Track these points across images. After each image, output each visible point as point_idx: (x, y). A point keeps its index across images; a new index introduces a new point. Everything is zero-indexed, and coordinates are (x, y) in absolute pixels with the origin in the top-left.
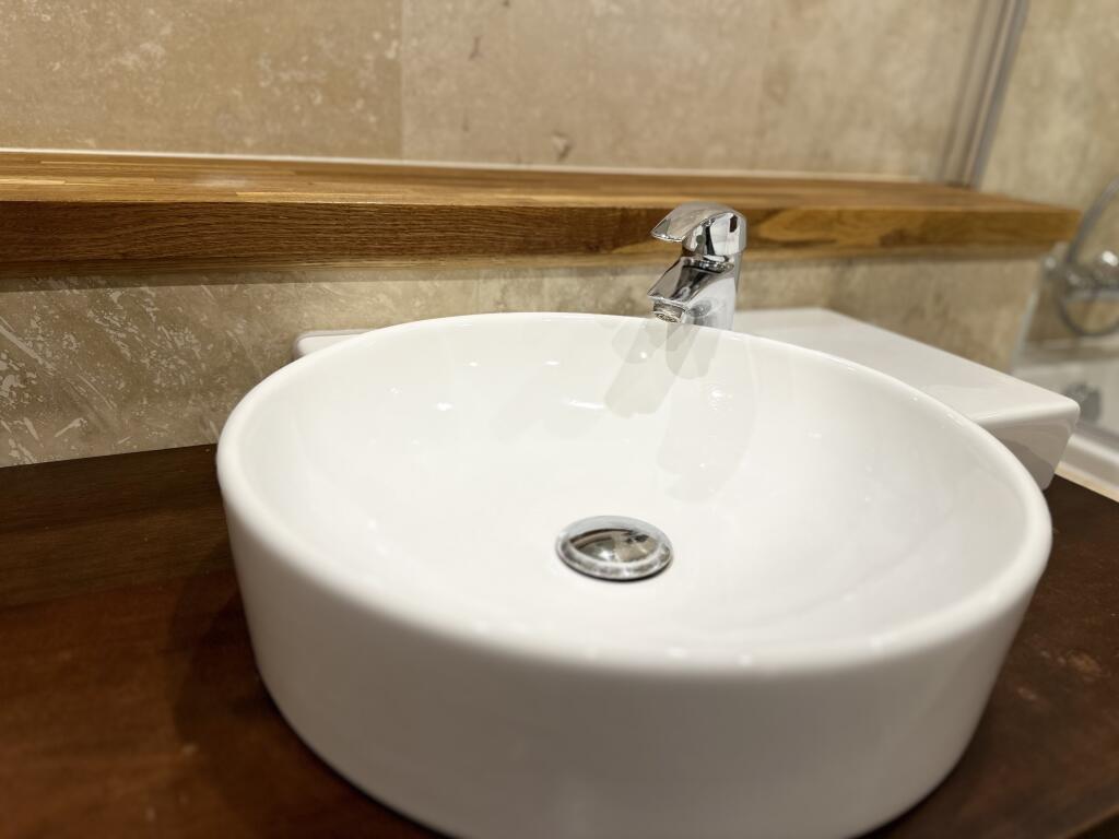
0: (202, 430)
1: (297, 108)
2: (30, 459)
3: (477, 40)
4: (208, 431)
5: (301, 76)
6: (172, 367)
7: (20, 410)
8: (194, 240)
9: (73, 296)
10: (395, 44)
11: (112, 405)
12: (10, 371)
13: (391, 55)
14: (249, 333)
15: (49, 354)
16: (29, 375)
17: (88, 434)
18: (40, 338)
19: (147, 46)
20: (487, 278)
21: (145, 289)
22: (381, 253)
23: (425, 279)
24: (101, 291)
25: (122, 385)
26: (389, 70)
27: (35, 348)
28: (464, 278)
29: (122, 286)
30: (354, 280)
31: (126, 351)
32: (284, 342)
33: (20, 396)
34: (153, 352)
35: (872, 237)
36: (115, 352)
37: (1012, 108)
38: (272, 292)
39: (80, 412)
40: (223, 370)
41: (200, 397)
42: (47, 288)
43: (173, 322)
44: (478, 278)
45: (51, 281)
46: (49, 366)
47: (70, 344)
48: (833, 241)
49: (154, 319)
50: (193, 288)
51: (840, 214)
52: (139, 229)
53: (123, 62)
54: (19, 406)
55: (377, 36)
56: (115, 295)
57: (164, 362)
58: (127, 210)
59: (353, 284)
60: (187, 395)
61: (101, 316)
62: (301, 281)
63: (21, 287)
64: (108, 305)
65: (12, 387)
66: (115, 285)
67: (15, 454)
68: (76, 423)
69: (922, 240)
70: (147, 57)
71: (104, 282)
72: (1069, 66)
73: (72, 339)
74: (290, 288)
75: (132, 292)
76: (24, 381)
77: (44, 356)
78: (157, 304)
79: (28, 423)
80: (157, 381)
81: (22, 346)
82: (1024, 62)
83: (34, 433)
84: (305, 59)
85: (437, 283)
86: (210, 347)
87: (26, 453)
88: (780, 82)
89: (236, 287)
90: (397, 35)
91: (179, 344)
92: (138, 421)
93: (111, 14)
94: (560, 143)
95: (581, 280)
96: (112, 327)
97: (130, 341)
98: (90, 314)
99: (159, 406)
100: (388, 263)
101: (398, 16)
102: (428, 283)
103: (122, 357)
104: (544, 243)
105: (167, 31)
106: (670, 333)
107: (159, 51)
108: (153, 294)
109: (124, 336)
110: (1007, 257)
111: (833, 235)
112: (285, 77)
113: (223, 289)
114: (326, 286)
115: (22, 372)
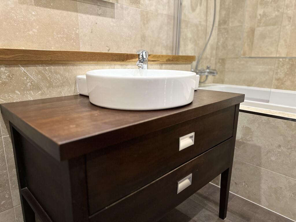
0: (61, 94)
1: (61, 42)
2: (32, 99)
3: (92, 30)
4: (62, 94)
5: (62, 36)
6: (56, 81)
7: (30, 90)
8: (62, 57)
9: (40, 68)
10: (78, 30)
11: (46, 89)
12: (29, 82)
13: (77, 32)
14: (69, 76)
15: (36, 79)
16: (32, 83)
17: (42, 94)
18: (35, 76)
19: (34, 30)
20: (106, 66)
21: (52, 67)
22: (90, 60)
23: (96, 66)
24: (45, 67)
25: (48, 85)
26: (77, 35)
27: (34, 77)
28: (102, 66)
29: (48, 66)
30: (86, 66)
31: (48, 78)
32: (74, 77)
33: (31, 87)
34: (53, 79)
35: (165, 60)
36: (47, 78)
37: (182, 43)
38: (72, 68)
39: (41, 90)
40: (64, 82)
41: (61, 87)
42: (36, 66)
43: (56, 73)
44: (105, 66)
45: (37, 65)
46: (36, 81)
47: (39, 77)
48: (159, 60)
49: (53, 72)
50: (59, 67)
51: (159, 55)
52: (53, 55)
53: (29, 33)
54: (30, 88)
55: (75, 29)
56: (47, 68)
57: (55, 81)
58: (52, 52)
59: (85, 67)
60: (59, 87)
61: (45, 72)
62: (77, 66)
63: (32, 66)
64: (46, 70)
65: (29, 85)
66: (47, 66)
67: (29, 98)
68: (40, 92)
69: (172, 61)
70: (34, 32)
71: (45, 66)
72: (189, 35)
73: (40, 76)
74: (75, 67)
75: (50, 67)
76: (32, 84)
77: (35, 79)
78: (54, 70)
79: (32, 92)
80: (54, 84)
81: (31, 77)
82: (182, 34)
83: (33, 94)
84: (62, 33)
85: (98, 67)
86: (62, 78)
87: (31, 98)
88: (143, 38)
89: (66, 67)
90: (78, 29)
91: (57, 77)
92: (50, 92)
93: (27, 24)
94: (108, 48)
95: (121, 67)
96: (47, 74)
97: (49, 76)
98: (43, 71)
99: (54, 89)
100: (91, 62)
101: (78, 25)
102: (97, 67)
103: (48, 79)
104: (115, 59)
105: (37, 27)
106: (140, 71)
107: (36, 31)
108: (53, 68)
109: (48, 75)
110: (186, 64)
111: (159, 59)
112: (59, 36)
113: (64, 67)
114: (81, 67)
115: (31, 82)
